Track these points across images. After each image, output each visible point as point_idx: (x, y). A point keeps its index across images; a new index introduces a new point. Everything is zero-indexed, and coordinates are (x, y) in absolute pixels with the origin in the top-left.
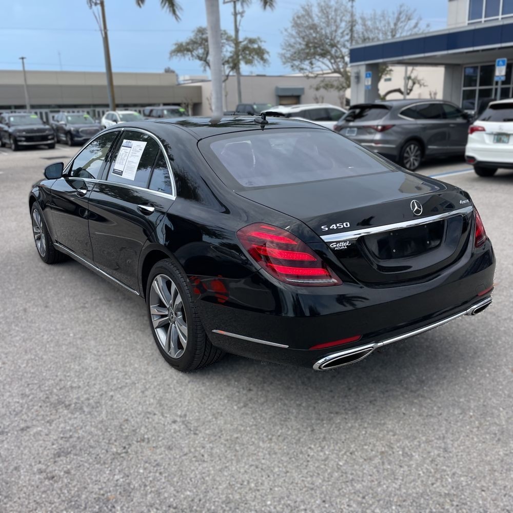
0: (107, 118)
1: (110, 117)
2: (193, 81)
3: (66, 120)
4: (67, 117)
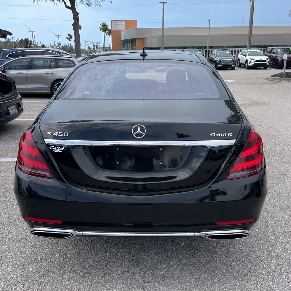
0: (241, 54)
4: (217, 53)
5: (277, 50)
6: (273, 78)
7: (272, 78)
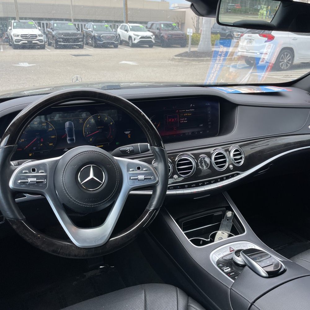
0: (121, 28)
1: (123, 27)
2: (180, 8)
3: (92, 28)
4: (93, 26)
5: (161, 26)
6: (181, 59)
7: (178, 59)
